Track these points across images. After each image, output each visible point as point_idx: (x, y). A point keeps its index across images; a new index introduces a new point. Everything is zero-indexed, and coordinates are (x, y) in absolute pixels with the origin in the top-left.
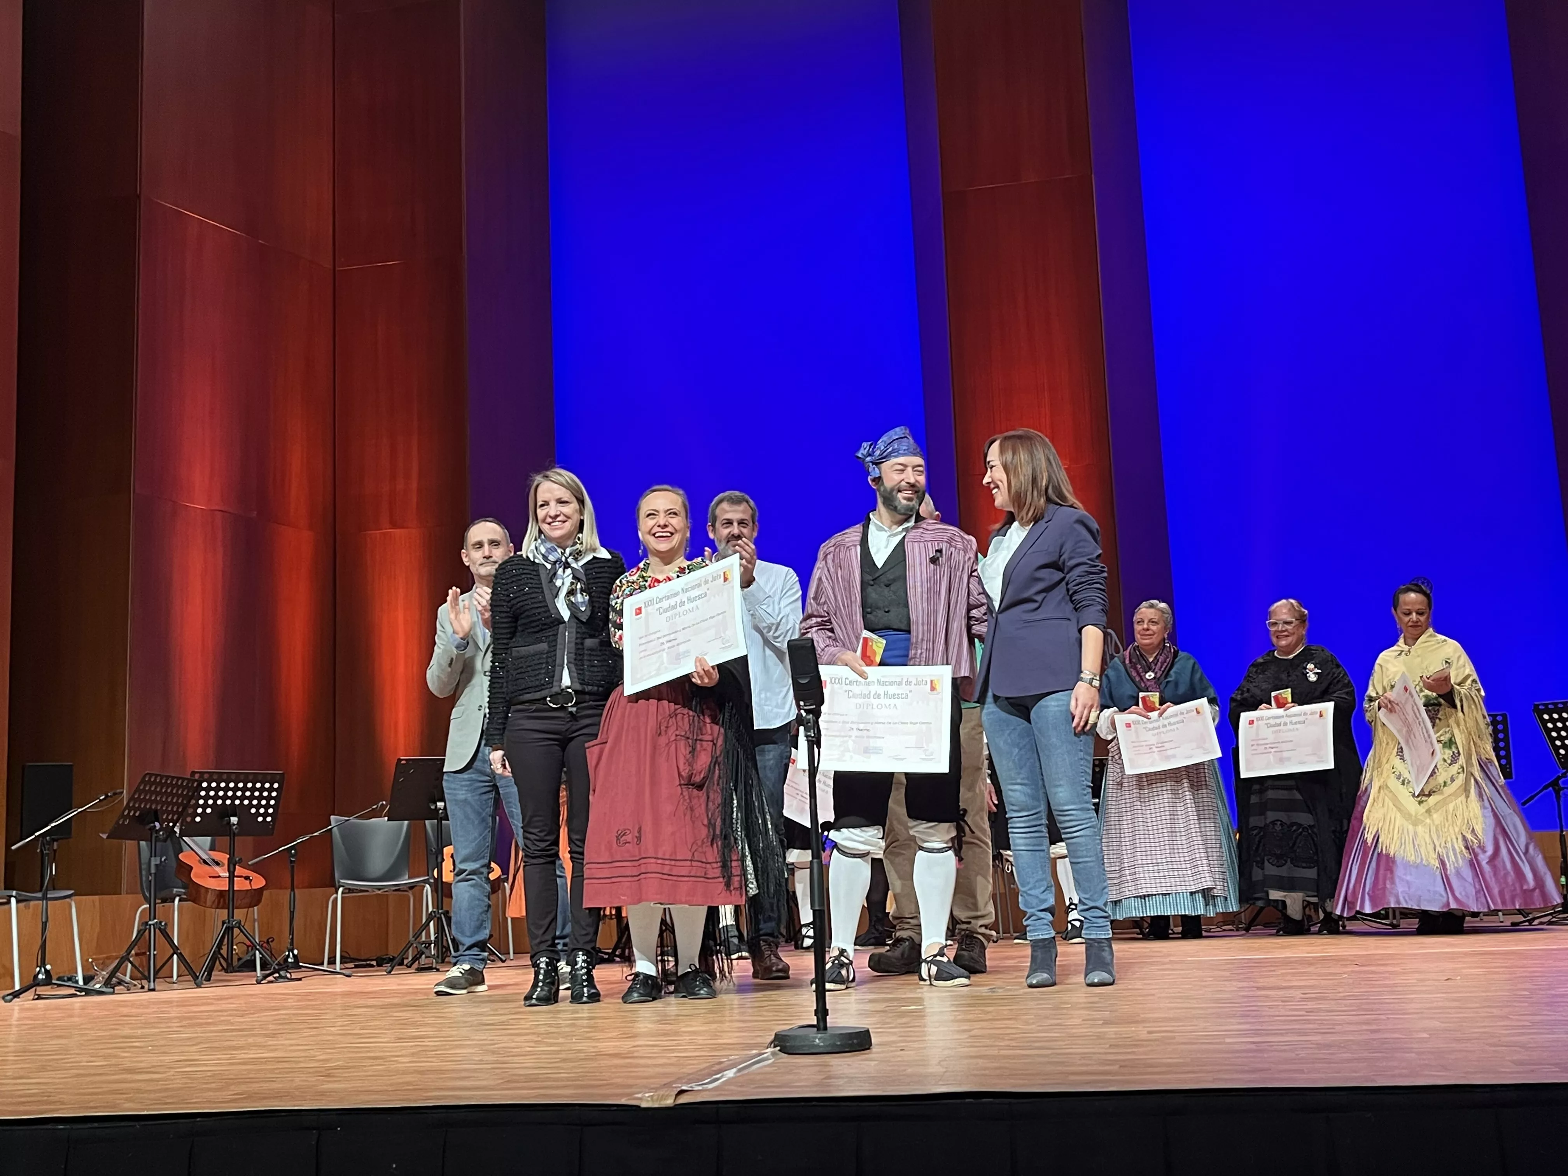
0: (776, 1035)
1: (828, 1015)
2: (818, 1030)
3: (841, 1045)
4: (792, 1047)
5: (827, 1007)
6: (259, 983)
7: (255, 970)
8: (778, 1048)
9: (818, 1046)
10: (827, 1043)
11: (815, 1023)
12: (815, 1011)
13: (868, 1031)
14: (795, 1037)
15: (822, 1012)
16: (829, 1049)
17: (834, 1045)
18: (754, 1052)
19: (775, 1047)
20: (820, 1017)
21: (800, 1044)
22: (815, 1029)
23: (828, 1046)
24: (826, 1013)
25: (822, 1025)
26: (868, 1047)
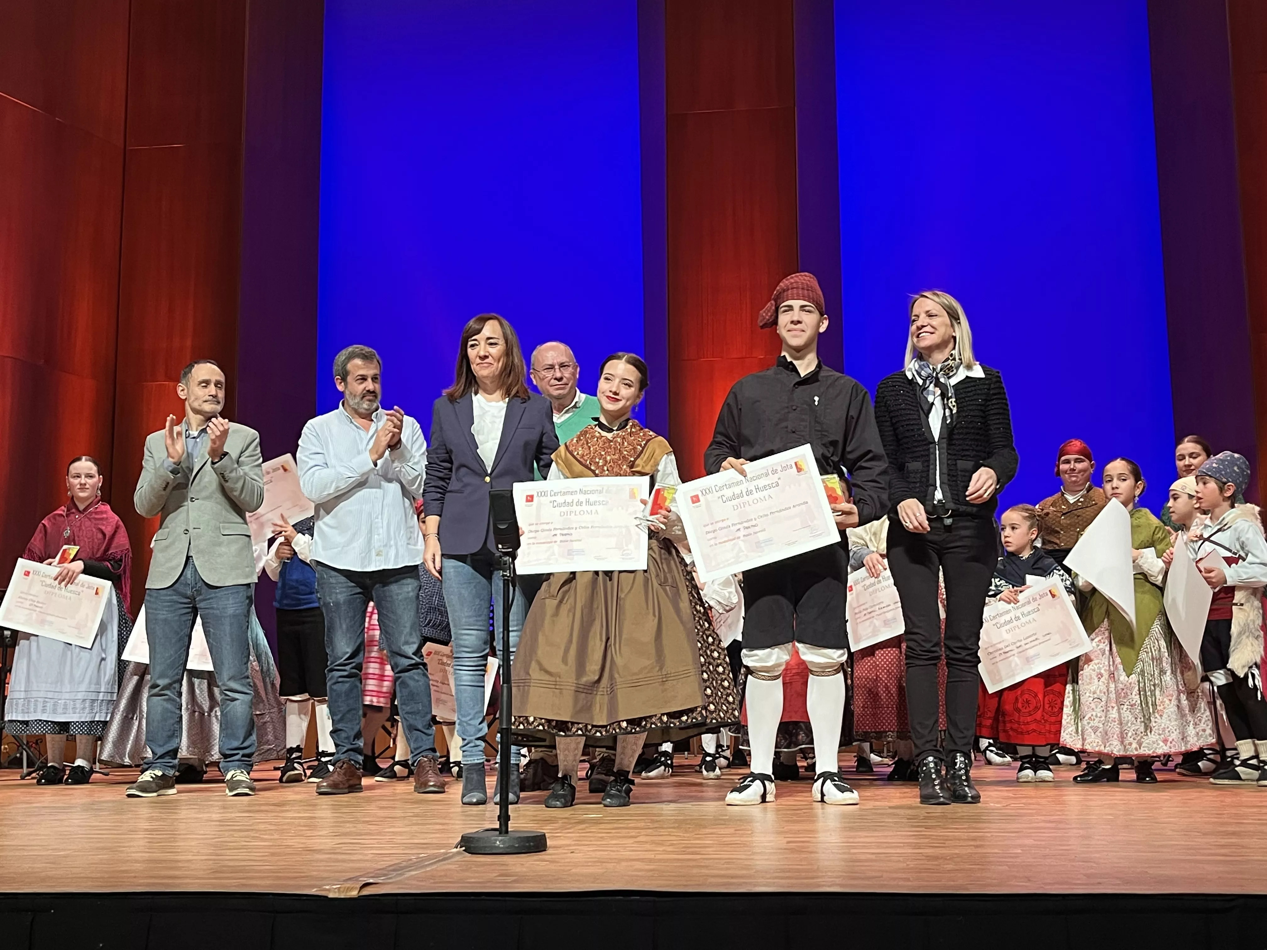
0: (462, 837)
1: (509, 820)
2: (500, 833)
3: (518, 847)
4: (474, 847)
5: (509, 815)
6: (23, 778)
7: (22, 768)
8: (464, 848)
9: (498, 847)
10: (507, 845)
11: (497, 826)
12: (499, 816)
13: (544, 835)
14: (478, 840)
15: (504, 818)
16: (507, 850)
17: (513, 846)
18: (442, 851)
19: (461, 847)
20: (502, 822)
21: (485, 845)
22: (498, 833)
23: (508, 848)
24: (508, 818)
25: (504, 829)
26: (542, 849)
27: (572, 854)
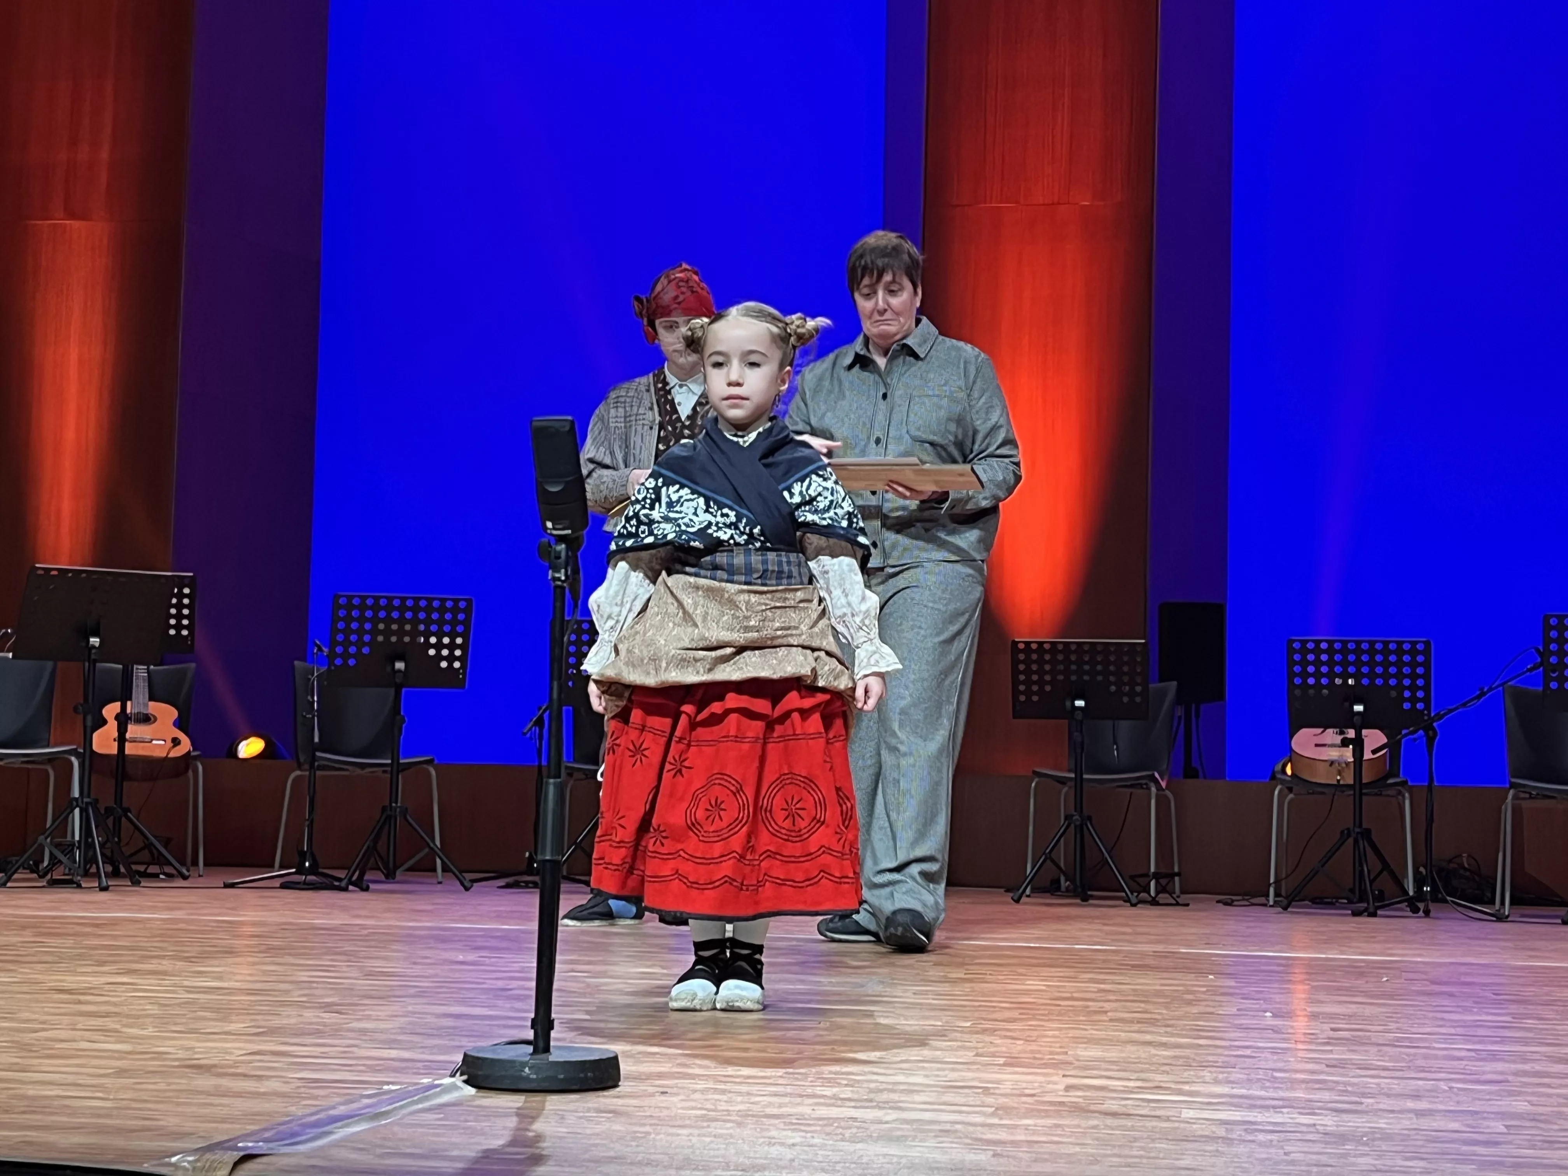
0: (465, 1055)
1: (552, 1028)
2: (533, 1049)
3: (566, 1079)
4: (486, 1077)
5: (553, 1016)
8: (465, 1077)
9: (527, 1079)
10: (544, 1075)
11: (530, 1037)
12: (533, 1020)
13: (615, 1060)
14: (492, 1062)
15: (543, 1021)
16: (545, 1085)
17: (554, 1078)
18: (426, 1081)
19: (461, 1075)
20: (539, 1032)
21: (503, 1073)
22: (530, 1049)
23: (547, 1079)
24: (549, 1025)
25: (541, 1044)
26: (610, 1084)
27: (663, 1098)
